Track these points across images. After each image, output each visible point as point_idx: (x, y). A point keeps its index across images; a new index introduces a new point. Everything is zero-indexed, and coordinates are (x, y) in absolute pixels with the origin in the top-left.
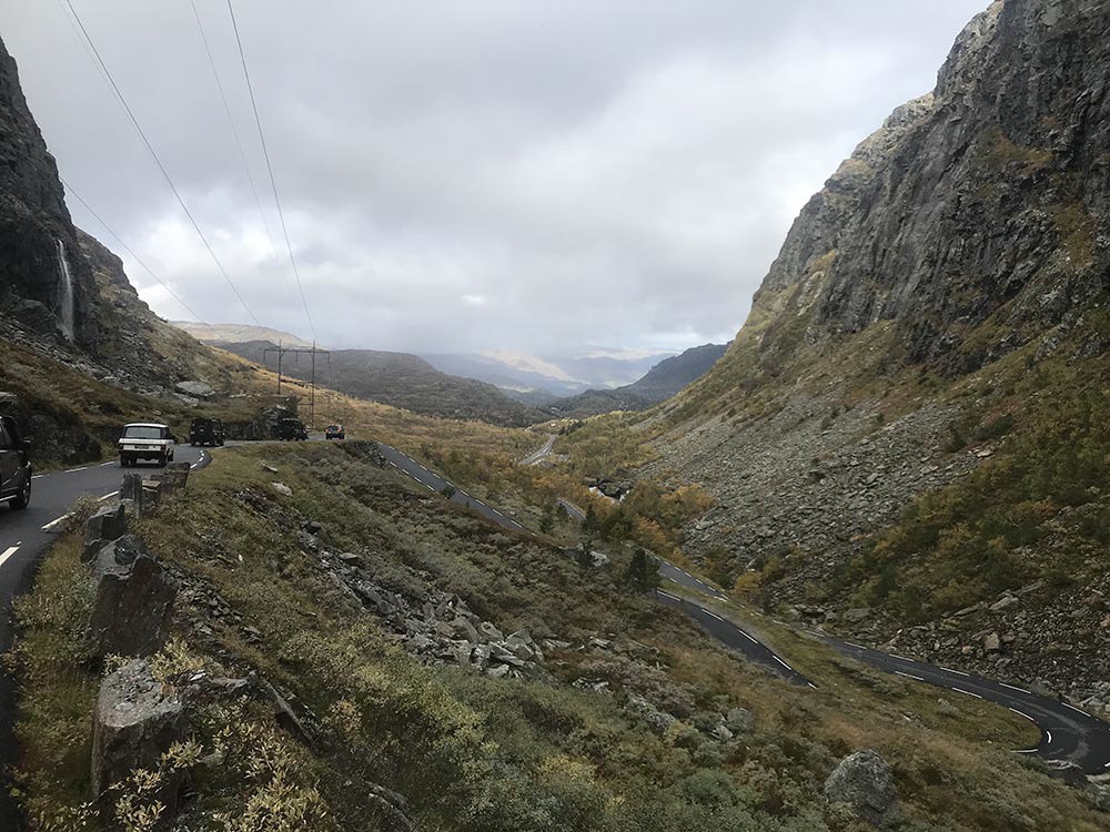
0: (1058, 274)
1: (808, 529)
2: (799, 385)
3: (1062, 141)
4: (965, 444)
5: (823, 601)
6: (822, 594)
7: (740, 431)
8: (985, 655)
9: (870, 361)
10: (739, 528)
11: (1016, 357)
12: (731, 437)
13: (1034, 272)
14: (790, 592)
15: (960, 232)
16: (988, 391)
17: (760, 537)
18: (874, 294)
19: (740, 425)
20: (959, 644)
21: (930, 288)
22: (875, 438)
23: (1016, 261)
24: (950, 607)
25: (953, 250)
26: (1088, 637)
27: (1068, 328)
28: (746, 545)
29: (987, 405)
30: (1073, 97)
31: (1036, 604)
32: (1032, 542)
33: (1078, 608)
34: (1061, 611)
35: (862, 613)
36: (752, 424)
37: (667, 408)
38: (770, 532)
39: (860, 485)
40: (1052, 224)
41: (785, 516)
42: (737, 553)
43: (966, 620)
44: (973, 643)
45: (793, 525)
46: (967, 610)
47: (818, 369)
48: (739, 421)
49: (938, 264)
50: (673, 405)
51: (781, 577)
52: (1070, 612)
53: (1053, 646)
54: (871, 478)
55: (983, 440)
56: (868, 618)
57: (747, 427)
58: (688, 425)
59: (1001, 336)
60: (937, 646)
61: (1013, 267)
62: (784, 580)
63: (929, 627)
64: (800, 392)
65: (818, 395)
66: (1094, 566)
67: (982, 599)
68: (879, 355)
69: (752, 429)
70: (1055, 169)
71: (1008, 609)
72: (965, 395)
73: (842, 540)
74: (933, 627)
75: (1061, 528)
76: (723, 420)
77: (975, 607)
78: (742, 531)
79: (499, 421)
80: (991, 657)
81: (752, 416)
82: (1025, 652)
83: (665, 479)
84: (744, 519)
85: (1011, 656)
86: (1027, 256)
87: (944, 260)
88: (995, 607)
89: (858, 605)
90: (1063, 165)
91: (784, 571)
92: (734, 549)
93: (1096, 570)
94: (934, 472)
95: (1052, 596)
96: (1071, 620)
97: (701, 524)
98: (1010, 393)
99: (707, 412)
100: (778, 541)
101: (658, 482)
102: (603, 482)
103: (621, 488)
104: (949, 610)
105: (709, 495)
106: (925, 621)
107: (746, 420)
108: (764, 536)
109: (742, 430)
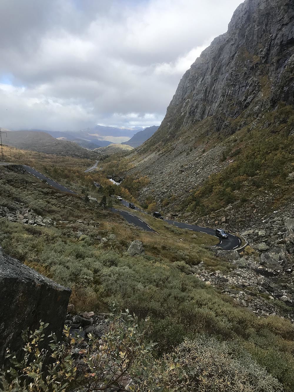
0: (259, 100)
1: (177, 189)
2: (180, 141)
3: (263, 53)
4: (226, 159)
5: (179, 211)
6: (179, 209)
7: (160, 157)
8: (221, 224)
9: (203, 131)
10: (157, 190)
11: (244, 129)
12: (158, 159)
13: (253, 99)
14: (170, 209)
15: (232, 85)
16: (236, 141)
17: (162, 192)
18: (206, 107)
19: (161, 155)
20: (215, 221)
21: (222, 105)
22: (200, 158)
23: (248, 95)
24: (213, 210)
25: (230, 92)
26: (249, 216)
27: (260, 119)
28: (158, 195)
29: (235, 145)
30: (268, 37)
31: (237, 207)
32: (238, 189)
33: (248, 208)
34: (244, 209)
35: (189, 214)
36: (164, 155)
37: (138, 150)
38: (166, 190)
39: (194, 173)
40: (259, 83)
41: (171, 185)
42: (155, 198)
43: (218, 214)
44: (219, 220)
45: (173, 188)
46: (218, 210)
47: (187, 134)
48: (160, 154)
49: (225, 97)
50: (140, 148)
51: (168, 205)
52: (246, 209)
53: (240, 219)
54: (198, 171)
55: (232, 157)
56: (191, 215)
57: (163, 156)
58: (145, 156)
59: (241, 122)
60: (209, 222)
61: (247, 98)
63: (207, 217)
64: (180, 143)
65: (186, 144)
66: (254, 195)
67: (223, 207)
68: (206, 129)
70: (261, 63)
71: (230, 210)
72: (229, 142)
73: (187, 192)
74: (208, 217)
75: (247, 184)
76: (156, 153)
77: (221, 210)
78: (158, 191)
80: (223, 224)
81: (165, 152)
82: (232, 222)
83: (136, 175)
84: (158, 187)
85: (228, 223)
86: (251, 94)
87: (227, 95)
88: (226, 209)
89: (188, 211)
90: (263, 62)
91: (169, 203)
92: (155, 197)
93: (254, 196)
94: (216, 168)
95: (242, 205)
96: (246, 211)
97: (145, 189)
98: (242, 141)
99: (151, 151)
100: (168, 193)
101: (133, 176)
102: (114, 177)
103: (120, 179)
104: (213, 211)
105: (149, 179)
106: (206, 215)
107: (163, 153)
108: (164, 192)
109: (161, 157)
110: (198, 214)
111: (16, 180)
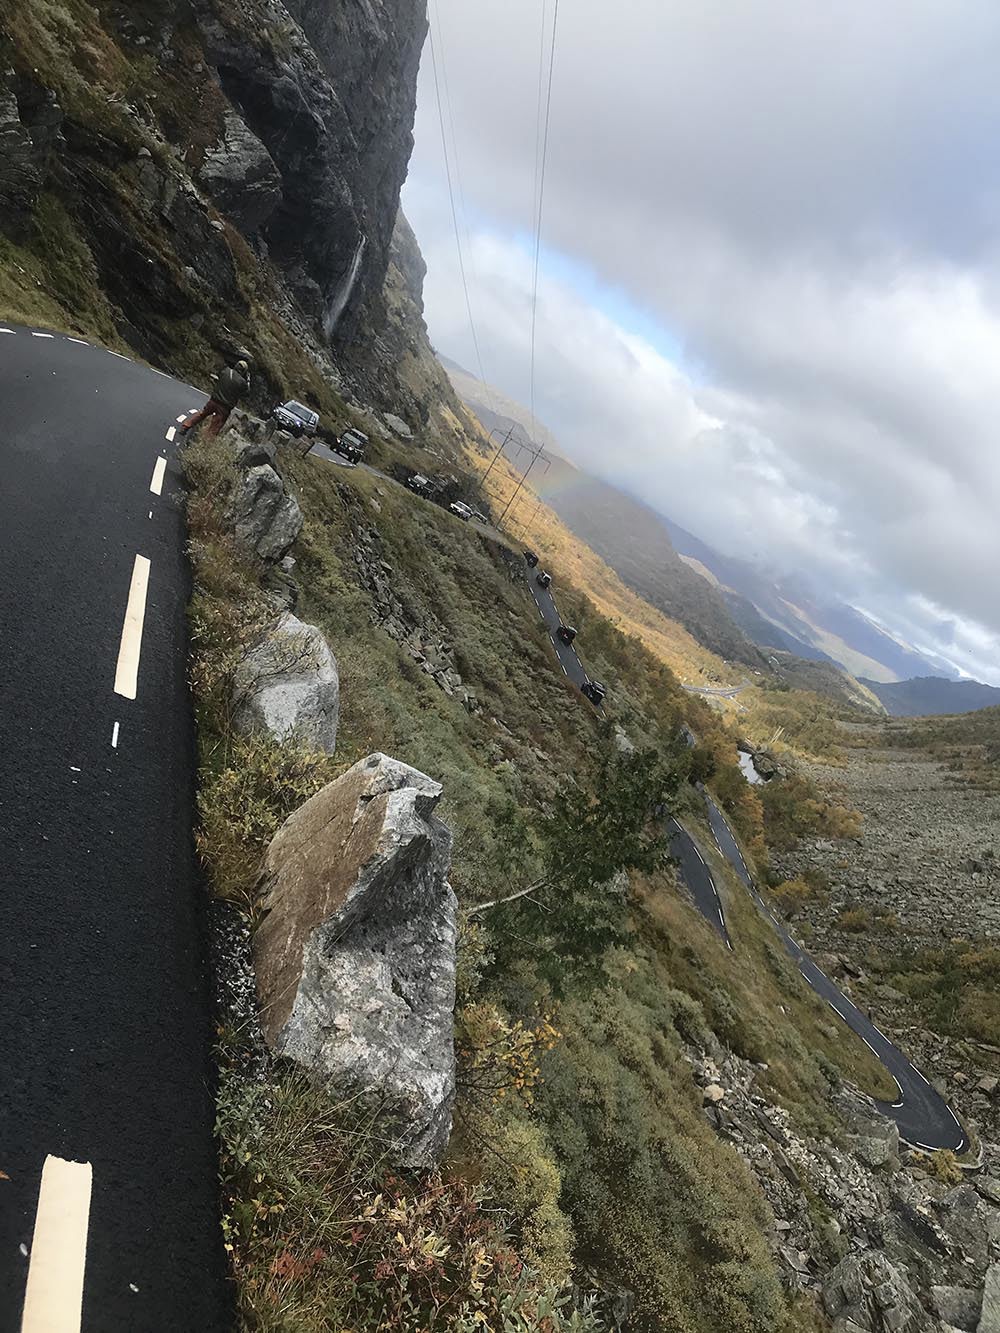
1: (922, 908)
5: (876, 971)
6: (878, 963)
7: (946, 789)
8: (972, 1091)
10: (856, 869)
12: (933, 789)
17: (868, 886)
19: (952, 784)
20: (958, 1069)
24: (978, 1035)
28: (849, 886)
35: (895, 994)
36: (964, 789)
37: (891, 725)
38: (881, 888)
41: (910, 884)
42: (833, 888)
43: (984, 1056)
44: (972, 1075)
45: (911, 896)
48: (953, 779)
50: (901, 725)
51: (856, 931)
56: (897, 1001)
57: (956, 789)
58: (903, 755)
60: (936, 1058)
62: (856, 936)
63: (943, 1040)
69: (962, 794)
73: (944, 936)
74: (946, 1041)
76: (942, 769)
78: (857, 873)
79: (704, 637)
80: (976, 1094)
81: (972, 782)
83: (831, 790)
84: (868, 865)
89: (897, 985)
91: (864, 928)
92: (834, 884)
97: (822, 845)
99: (931, 752)
100: (883, 901)
101: (821, 789)
102: (762, 754)
103: (776, 771)
104: (974, 1037)
105: (862, 828)
106: (943, 1033)
107: (961, 781)
108: (873, 888)
109: (950, 789)
110: (924, 1015)
111: (478, 579)
